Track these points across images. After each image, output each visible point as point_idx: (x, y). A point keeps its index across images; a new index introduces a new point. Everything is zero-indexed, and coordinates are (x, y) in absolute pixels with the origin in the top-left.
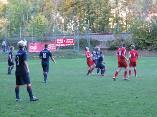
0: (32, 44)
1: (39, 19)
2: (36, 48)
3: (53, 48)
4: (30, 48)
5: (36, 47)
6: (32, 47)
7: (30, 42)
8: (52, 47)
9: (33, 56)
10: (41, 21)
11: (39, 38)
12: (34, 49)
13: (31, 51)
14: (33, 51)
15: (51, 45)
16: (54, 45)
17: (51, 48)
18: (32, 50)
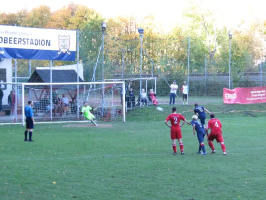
0: (230, 90)
1: (235, 47)
2: (235, 96)
3: (263, 97)
4: (226, 96)
5: (235, 94)
6: (229, 95)
7: (226, 87)
8: (262, 95)
9: (231, 110)
10: (238, 49)
11: (236, 78)
12: (232, 98)
13: (227, 102)
14: (232, 102)
15: (260, 92)
16: (264, 91)
17: (260, 97)
18: (229, 100)
